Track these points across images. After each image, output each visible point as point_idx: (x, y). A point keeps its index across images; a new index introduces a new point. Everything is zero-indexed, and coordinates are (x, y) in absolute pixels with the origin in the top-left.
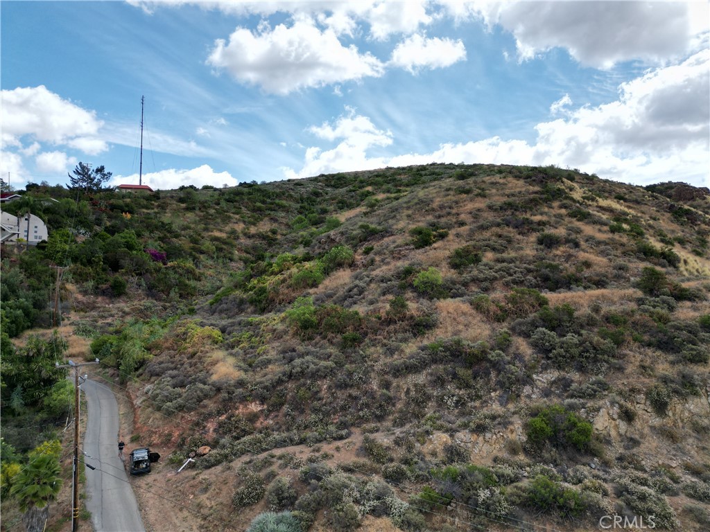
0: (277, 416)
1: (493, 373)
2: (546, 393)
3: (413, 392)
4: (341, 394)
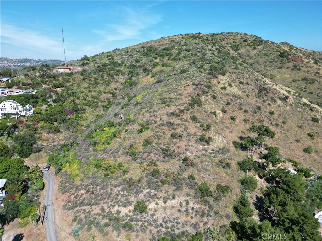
1: (135, 189)
2: (145, 196)
3: (117, 192)
4: (102, 191)
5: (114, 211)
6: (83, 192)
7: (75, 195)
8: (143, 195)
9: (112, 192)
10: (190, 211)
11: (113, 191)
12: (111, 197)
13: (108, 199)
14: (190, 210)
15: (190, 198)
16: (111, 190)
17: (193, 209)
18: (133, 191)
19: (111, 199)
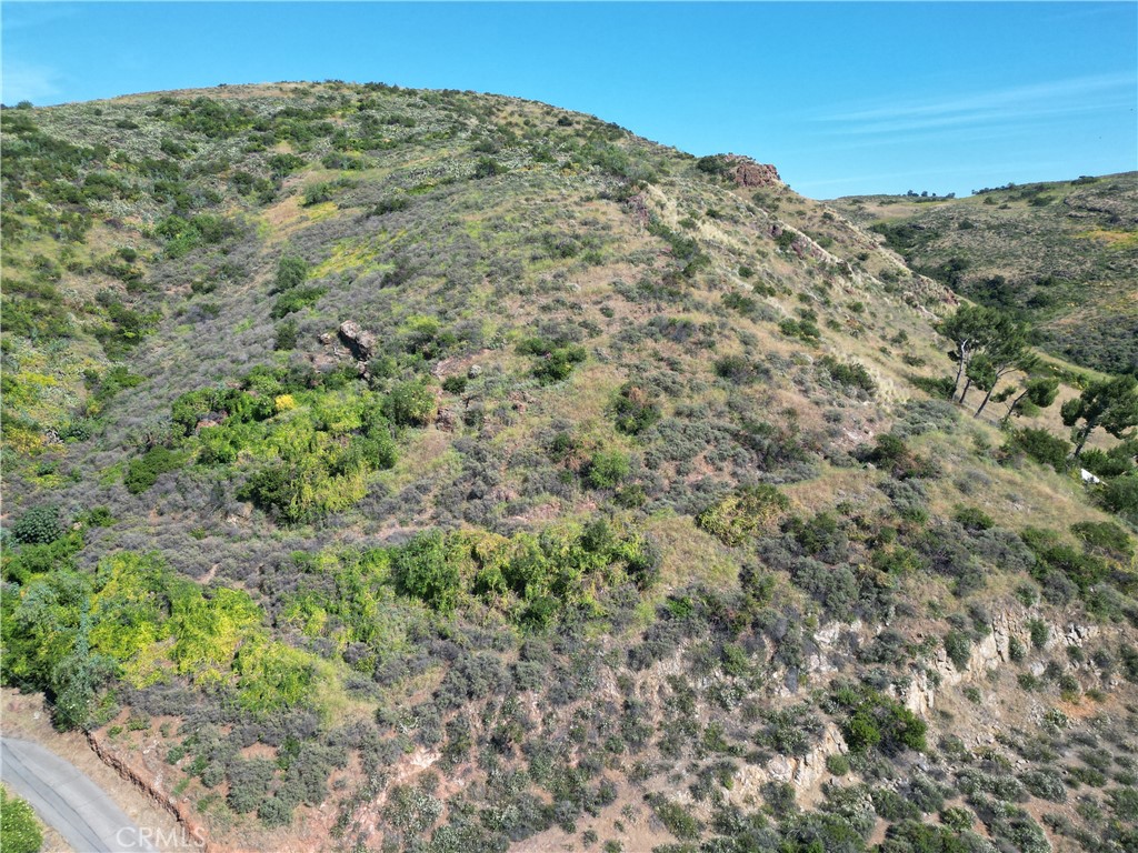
0: (468, 771)
1: (767, 641)
2: (835, 660)
3: (669, 690)
4: (564, 713)
5: (748, 800)
6: (423, 760)
7: (382, 799)
8: (823, 658)
9: (637, 696)
10: (1068, 669)
11: (637, 691)
12: (646, 732)
13: (637, 745)
14: (1068, 666)
15: (1040, 610)
16: (625, 685)
17: (1073, 653)
18: (762, 655)
19: (654, 740)
